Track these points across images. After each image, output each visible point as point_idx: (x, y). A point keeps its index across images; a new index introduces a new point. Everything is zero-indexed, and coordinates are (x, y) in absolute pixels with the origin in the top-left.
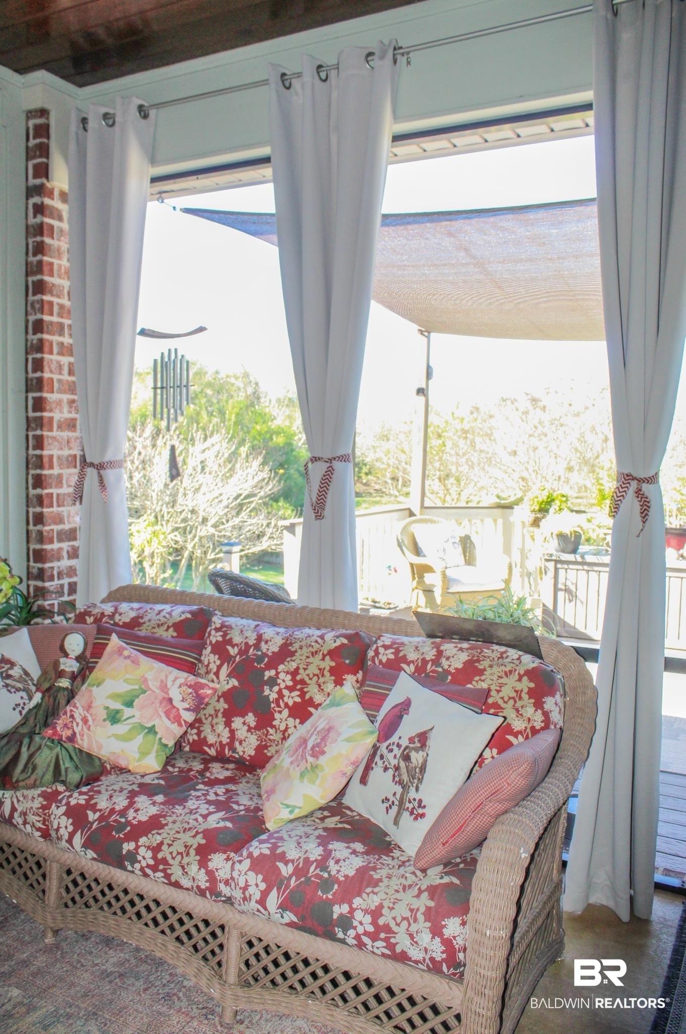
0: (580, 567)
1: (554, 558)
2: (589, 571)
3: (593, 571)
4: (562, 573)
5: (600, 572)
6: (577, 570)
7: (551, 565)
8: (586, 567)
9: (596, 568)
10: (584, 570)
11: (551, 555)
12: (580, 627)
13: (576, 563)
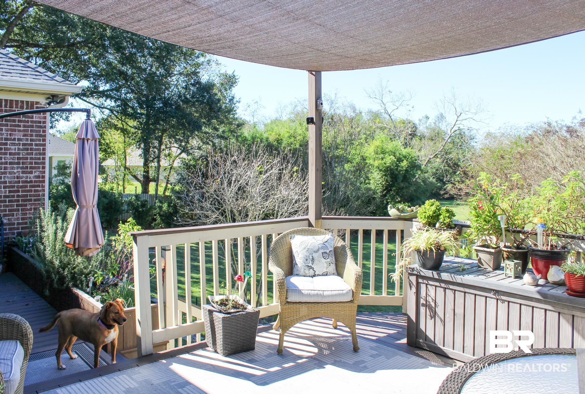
0: (437, 284)
1: (415, 272)
2: (445, 288)
3: (450, 289)
4: (423, 287)
5: (455, 290)
6: (436, 286)
7: (413, 279)
8: (443, 285)
9: (451, 287)
10: (441, 287)
11: (413, 269)
12: (439, 344)
13: (433, 279)
